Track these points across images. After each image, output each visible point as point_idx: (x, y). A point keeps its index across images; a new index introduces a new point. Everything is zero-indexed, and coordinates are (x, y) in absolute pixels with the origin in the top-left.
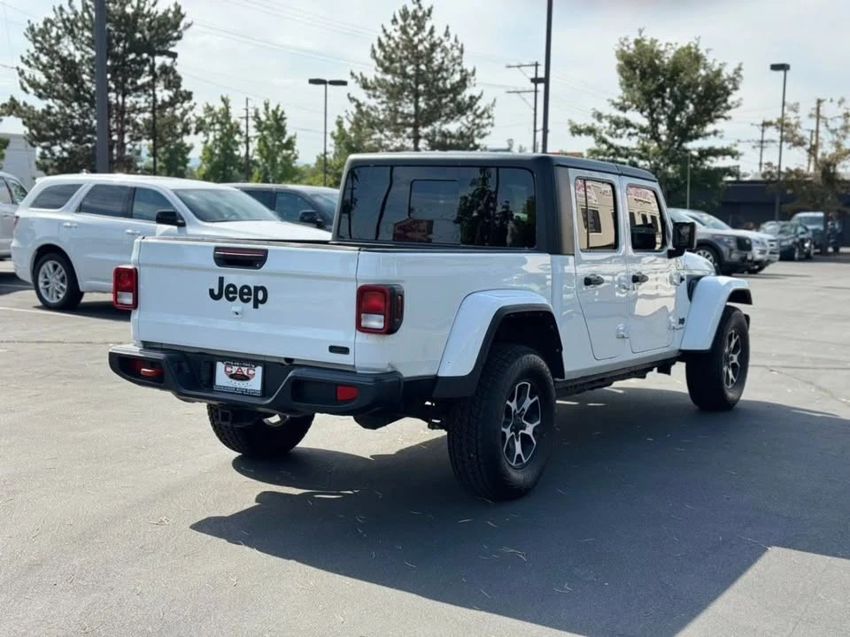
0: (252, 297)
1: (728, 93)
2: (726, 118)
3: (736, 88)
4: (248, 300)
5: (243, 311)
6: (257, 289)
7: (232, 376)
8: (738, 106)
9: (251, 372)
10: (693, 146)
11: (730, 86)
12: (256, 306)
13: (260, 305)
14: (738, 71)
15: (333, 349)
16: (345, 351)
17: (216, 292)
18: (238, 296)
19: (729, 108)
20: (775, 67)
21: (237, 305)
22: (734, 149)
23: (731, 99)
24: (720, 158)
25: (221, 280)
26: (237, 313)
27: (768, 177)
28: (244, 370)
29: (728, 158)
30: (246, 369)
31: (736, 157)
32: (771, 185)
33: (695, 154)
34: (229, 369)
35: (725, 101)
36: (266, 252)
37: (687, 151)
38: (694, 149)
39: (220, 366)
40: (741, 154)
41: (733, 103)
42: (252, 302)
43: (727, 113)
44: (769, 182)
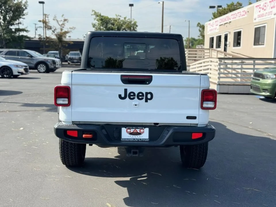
0: (144, 97)
1: (24, 10)
2: (23, 18)
3: (26, 8)
4: (142, 99)
5: (139, 103)
6: (147, 93)
7: (131, 134)
8: (27, 14)
9: (142, 131)
10: (13, 28)
11: (24, 8)
12: (146, 101)
13: (148, 101)
14: (26, 2)
15: (188, 118)
16: (195, 118)
17: (123, 96)
18: (136, 97)
19: (24, 15)
20: (40, 2)
21: (136, 101)
22: (26, 29)
23: (25, 12)
24: (22, 32)
25: (126, 90)
26: (136, 105)
27: (40, 39)
28: (138, 130)
29: (25, 32)
30: (139, 130)
31: (27, 32)
32: (41, 42)
33: (13, 30)
34: (129, 131)
35: (23, 12)
36: (151, 76)
37: (11, 29)
38: (13, 29)
39: (124, 130)
40: (29, 31)
41: (25, 13)
42: (144, 99)
43: (24, 17)
44: (40, 41)
